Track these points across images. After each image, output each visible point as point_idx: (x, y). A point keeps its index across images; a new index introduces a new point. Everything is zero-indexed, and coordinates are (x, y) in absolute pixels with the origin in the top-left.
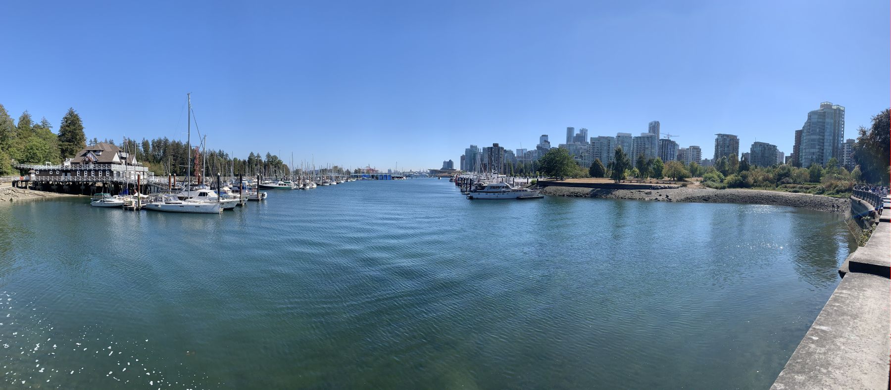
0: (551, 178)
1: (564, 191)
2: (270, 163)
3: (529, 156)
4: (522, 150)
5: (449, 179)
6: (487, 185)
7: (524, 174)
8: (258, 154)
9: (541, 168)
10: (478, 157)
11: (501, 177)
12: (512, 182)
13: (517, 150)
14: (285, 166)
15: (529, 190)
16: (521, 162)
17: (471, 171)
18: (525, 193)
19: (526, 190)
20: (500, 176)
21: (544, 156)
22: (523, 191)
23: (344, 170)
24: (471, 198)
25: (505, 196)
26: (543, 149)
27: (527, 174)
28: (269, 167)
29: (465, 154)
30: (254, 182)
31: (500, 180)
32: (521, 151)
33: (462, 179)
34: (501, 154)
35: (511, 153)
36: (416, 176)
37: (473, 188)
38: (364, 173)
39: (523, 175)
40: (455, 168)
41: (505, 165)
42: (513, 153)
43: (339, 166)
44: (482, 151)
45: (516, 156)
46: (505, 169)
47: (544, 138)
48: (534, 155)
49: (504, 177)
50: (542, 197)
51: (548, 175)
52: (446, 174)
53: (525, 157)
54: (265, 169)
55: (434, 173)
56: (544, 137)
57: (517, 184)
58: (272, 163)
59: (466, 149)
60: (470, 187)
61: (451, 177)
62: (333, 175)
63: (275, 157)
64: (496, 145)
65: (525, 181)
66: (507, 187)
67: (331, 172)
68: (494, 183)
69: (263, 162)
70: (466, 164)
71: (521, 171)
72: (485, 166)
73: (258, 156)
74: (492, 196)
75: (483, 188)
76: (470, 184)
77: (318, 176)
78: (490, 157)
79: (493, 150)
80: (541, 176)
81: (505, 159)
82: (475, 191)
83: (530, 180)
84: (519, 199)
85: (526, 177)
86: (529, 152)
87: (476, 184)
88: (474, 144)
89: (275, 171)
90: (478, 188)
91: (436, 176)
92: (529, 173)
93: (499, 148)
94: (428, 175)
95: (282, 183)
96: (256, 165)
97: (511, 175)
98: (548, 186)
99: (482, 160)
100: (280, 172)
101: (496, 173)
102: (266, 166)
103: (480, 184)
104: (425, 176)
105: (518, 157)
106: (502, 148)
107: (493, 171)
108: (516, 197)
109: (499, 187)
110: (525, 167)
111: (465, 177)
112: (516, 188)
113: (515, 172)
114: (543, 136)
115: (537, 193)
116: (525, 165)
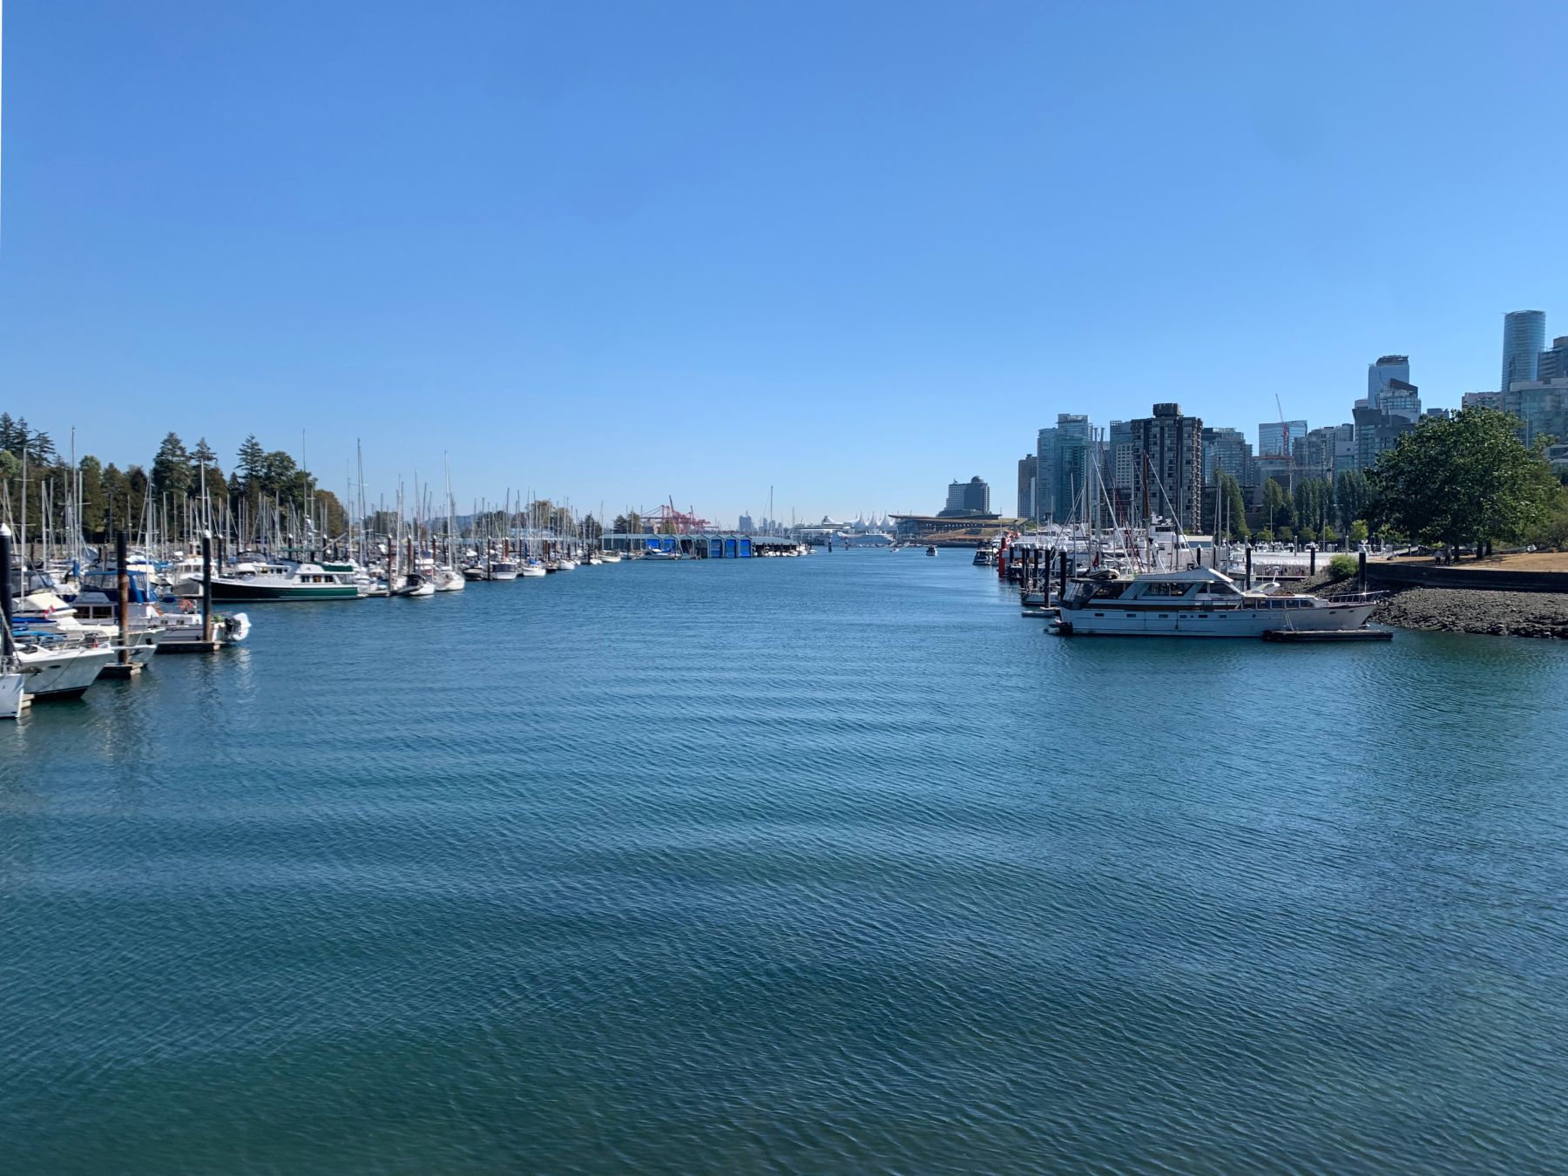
0: (1427, 553)
1: (1495, 611)
2: (256, 484)
3: (1319, 451)
4: (1286, 427)
5: (973, 552)
6: (1132, 579)
7: (1295, 532)
8: (202, 444)
9: (1377, 504)
10: (1094, 463)
11: (1192, 544)
12: (1242, 569)
13: (1262, 427)
14: (325, 498)
15: (1318, 601)
16: (1282, 479)
17: (1061, 519)
18: (1303, 612)
19: (1305, 603)
20: (1183, 539)
21: (1392, 451)
22: (1295, 603)
23: (577, 517)
24: (1066, 631)
25: (1212, 625)
26: (1385, 419)
27: (1308, 530)
28: (254, 505)
29: (1035, 454)
30: (188, 568)
31: (1187, 555)
32: (1280, 431)
33: (1026, 552)
34: (1190, 449)
35: (1233, 441)
36: (848, 544)
37: (1073, 590)
38: (650, 530)
39: (1289, 535)
40: (993, 509)
41: (1207, 495)
42: (1241, 443)
43: (557, 503)
44: (1107, 438)
45: (1256, 453)
46: (1208, 509)
47: (1392, 372)
48: (1341, 448)
49: (1205, 544)
50: (1385, 638)
51: (1413, 538)
52: (960, 534)
53: (1299, 460)
54: (234, 509)
55: (911, 528)
56: (1385, 366)
57: (1266, 575)
58: (266, 484)
59: (1042, 432)
60: (1063, 585)
61: (981, 544)
62: (533, 537)
63: (283, 461)
64: (1166, 412)
65: (1303, 559)
66: (1220, 587)
67: (523, 526)
68: (1164, 569)
69: (227, 477)
70: (1042, 492)
71: (1282, 518)
72: (1122, 500)
73: (204, 455)
74: (1151, 622)
75: (1119, 588)
76: (1062, 575)
77: (471, 540)
78: (1141, 460)
79: (1156, 430)
80: (1375, 543)
81: (1203, 470)
82: (1081, 603)
83: (1324, 560)
84: (1273, 639)
85: (1302, 543)
86: (1316, 433)
87: (1083, 575)
88: (1074, 412)
89: (283, 518)
90: (1096, 589)
91: (922, 542)
92: (1318, 529)
93: (1183, 419)
94: (889, 537)
95: (318, 570)
96: (194, 492)
97: (1237, 538)
98: (1410, 586)
99: (1107, 474)
100: (303, 521)
101: (1168, 530)
102: (238, 496)
103: (1105, 575)
104: (880, 541)
105: (1267, 458)
106: (1196, 423)
107: (1155, 520)
108: (1259, 629)
109: (1183, 588)
110: (1300, 502)
111: (1038, 546)
112: (1259, 592)
113: (1256, 525)
114: (1381, 361)
115: (1360, 616)
116: (1299, 490)
